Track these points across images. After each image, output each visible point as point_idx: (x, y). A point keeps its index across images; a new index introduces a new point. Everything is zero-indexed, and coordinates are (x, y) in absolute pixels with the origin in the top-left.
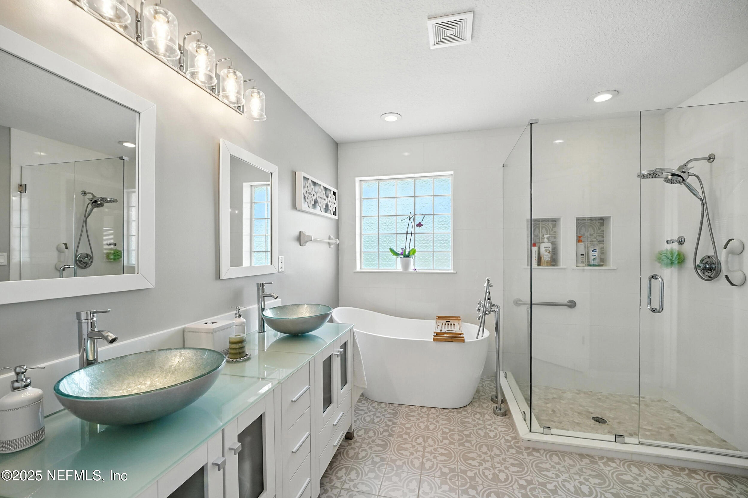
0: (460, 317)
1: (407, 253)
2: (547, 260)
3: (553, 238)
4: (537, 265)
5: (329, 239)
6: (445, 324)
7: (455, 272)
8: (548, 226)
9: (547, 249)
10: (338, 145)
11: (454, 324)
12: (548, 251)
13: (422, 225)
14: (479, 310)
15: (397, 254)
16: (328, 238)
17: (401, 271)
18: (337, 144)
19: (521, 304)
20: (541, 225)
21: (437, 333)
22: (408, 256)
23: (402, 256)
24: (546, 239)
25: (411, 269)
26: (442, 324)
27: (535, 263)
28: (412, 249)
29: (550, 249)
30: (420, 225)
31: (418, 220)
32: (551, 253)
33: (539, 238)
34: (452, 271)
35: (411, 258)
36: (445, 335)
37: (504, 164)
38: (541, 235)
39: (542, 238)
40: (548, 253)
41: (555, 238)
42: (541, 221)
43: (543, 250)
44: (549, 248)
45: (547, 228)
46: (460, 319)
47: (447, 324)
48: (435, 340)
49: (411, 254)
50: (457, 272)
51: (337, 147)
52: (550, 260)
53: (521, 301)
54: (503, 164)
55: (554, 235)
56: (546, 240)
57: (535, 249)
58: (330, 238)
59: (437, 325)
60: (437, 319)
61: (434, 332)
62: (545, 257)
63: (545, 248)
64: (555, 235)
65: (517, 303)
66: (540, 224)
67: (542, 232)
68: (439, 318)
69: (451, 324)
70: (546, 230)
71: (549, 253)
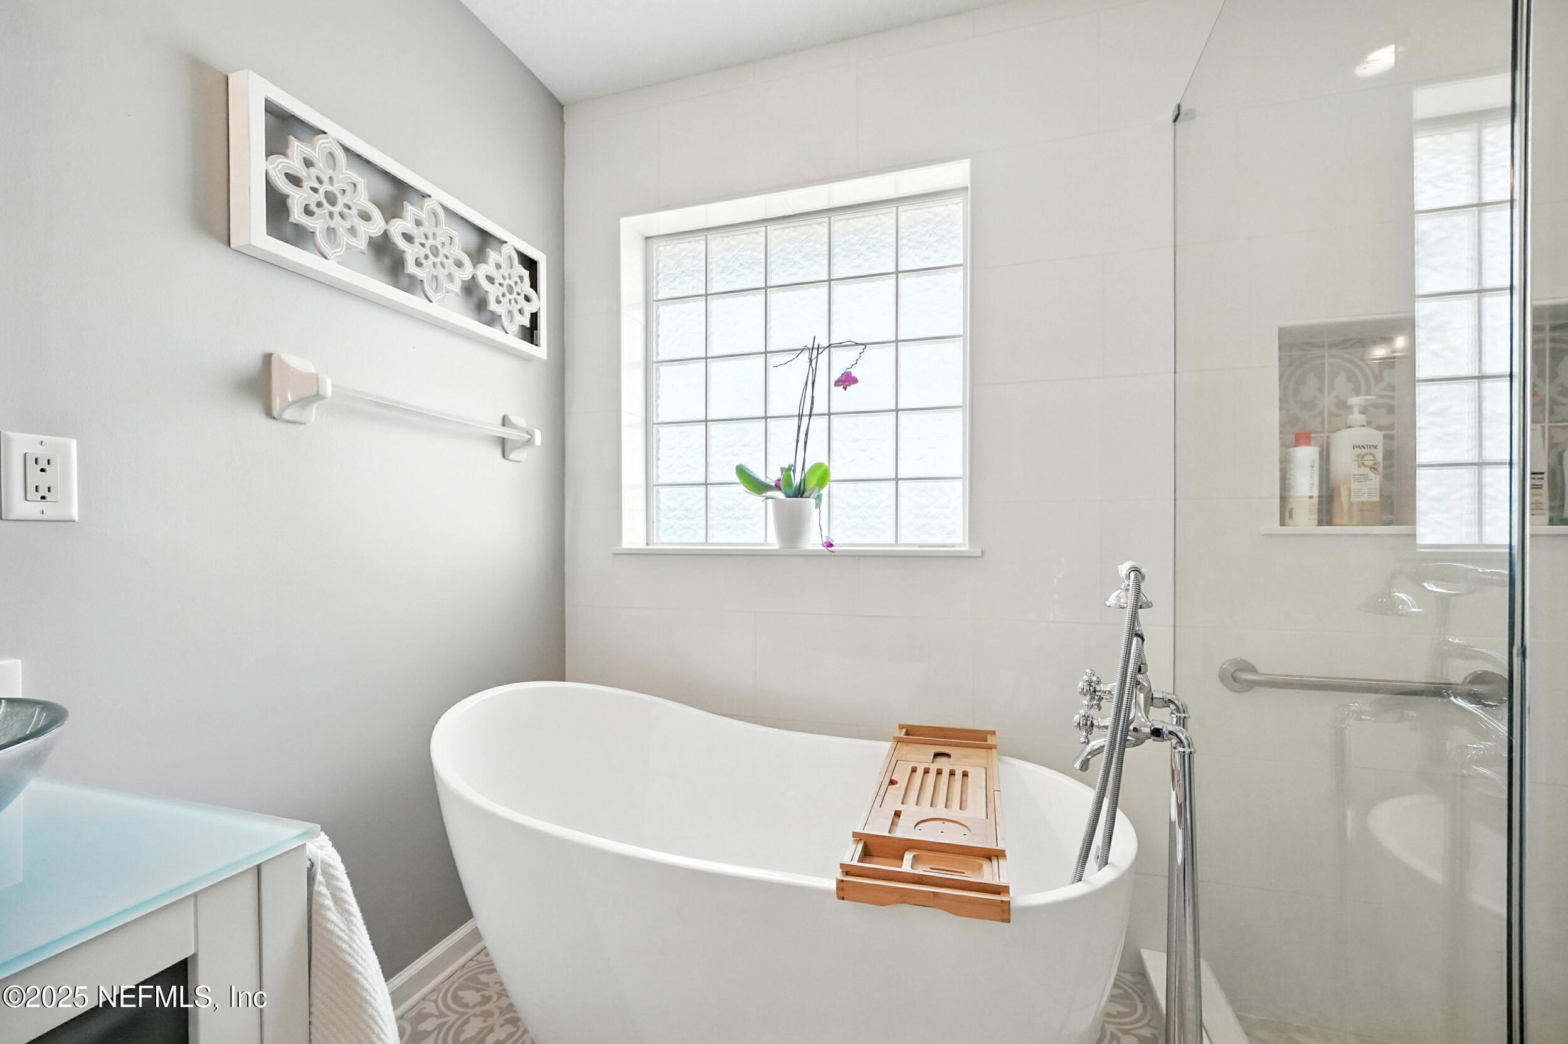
0: (993, 733)
1: (797, 479)
2: (1365, 499)
3: (1384, 411)
4: (1316, 522)
5: (504, 425)
6: (926, 771)
7: (977, 552)
8: (1361, 363)
9: (1364, 451)
10: (564, 108)
11: (965, 774)
12: (1370, 463)
13: (855, 381)
14: (1089, 726)
15: (758, 486)
16: (500, 421)
17: (777, 547)
18: (563, 106)
19: (1253, 684)
20: (1327, 360)
21: (870, 847)
22: (800, 493)
23: (779, 495)
24: (1356, 410)
25: (813, 541)
26: (914, 770)
27: (1310, 512)
28: (817, 466)
29: (1379, 454)
30: (847, 380)
31: (842, 361)
32: (1380, 469)
33: (1321, 414)
34: (966, 548)
35: (812, 501)
36: (906, 866)
37: (1179, 107)
38: (1327, 402)
39: (1331, 414)
40: (1367, 471)
41: (1391, 410)
42: (1332, 345)
43: (1344, 460)
44: (1375, 447)
45: (1358, 374)
46: (995, 747)
47: (933, 773)
48: (843, 891)
49: (811, 484)
50: (982, 553)
51: (562, 119)
52: (1376, 499)
53: (1253, 670)
54: (1173, 107)
55: (1389, 402)
56: (1356, 417)
57: (1306, 456)
58: (506, 422)
59: (887, 781)
60: (899, 741)
61: (855, 834)
62: (1354, 486)
63: (1357, 451)
64: (1393, 398)
65: (1235, 679)
66: (1323, 357)
67: (1332, 388)
68: (912, 734)
69: (952, 773)
70: (1351, 377)
71: (1373, 469)
